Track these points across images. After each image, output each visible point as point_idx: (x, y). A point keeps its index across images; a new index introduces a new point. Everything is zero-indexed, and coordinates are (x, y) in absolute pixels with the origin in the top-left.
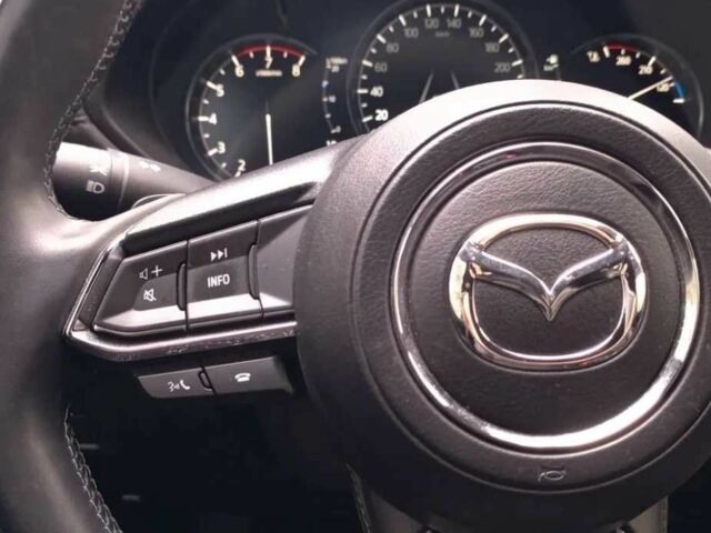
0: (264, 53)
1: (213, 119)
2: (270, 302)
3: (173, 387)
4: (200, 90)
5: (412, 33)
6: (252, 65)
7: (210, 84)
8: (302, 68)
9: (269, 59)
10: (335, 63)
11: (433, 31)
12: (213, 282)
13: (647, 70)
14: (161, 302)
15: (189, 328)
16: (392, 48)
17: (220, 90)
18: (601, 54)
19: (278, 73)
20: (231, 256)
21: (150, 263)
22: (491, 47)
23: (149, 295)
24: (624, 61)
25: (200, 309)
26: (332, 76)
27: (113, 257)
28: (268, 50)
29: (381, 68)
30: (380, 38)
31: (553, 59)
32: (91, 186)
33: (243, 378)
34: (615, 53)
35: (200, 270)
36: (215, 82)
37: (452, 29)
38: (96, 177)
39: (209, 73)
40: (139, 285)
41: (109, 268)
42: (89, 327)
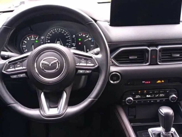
0: (32, 37)
1: (25, 46)
2: (24, 68)
3: (14, 77)
4: (23, 42)
5: (53, 33)
6: (30, 38)
7: (24, 41)
8: (38, 38)
9: (33, 37)
10: (42, 37)
11: (56, 32)
12: (18, 66)
13: (87, 37)
14: (12, 68)
15: (15, 71)
16: (51, 35)
17: (26, 42)
18: (81, 35)
19: (34, 39)
20: (20, 63)
21: (11, 64)
22: (65, 34)
23: (11, 67)
24: (84, 36)
25: (16, 69)
26: (42, 39)
27: (7, 64)
28: (33, 36)
29: (49, 38)
30: (49, 34)
31: (74, 36)
32: (6, 57)
33: (22, 76)
34: (83, 35)
35: (17, 65)
36: (25, 41)
37: (59, 32)
38: (6, 55)
39: (24, 40)
40: (10, 67)
41: (7, 65)
42: (5, 71)
